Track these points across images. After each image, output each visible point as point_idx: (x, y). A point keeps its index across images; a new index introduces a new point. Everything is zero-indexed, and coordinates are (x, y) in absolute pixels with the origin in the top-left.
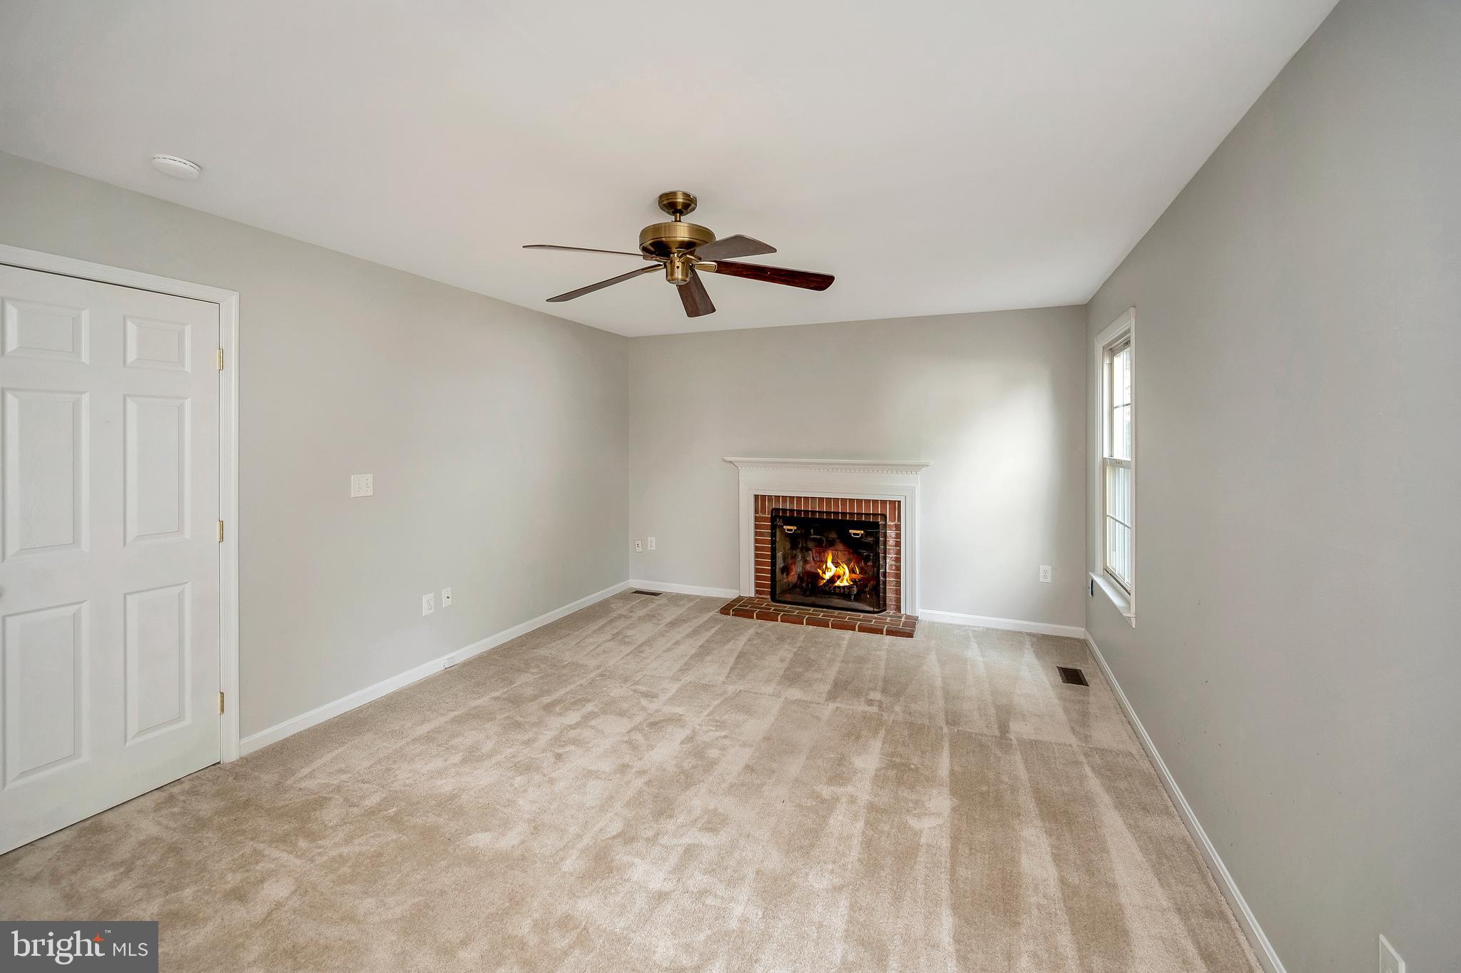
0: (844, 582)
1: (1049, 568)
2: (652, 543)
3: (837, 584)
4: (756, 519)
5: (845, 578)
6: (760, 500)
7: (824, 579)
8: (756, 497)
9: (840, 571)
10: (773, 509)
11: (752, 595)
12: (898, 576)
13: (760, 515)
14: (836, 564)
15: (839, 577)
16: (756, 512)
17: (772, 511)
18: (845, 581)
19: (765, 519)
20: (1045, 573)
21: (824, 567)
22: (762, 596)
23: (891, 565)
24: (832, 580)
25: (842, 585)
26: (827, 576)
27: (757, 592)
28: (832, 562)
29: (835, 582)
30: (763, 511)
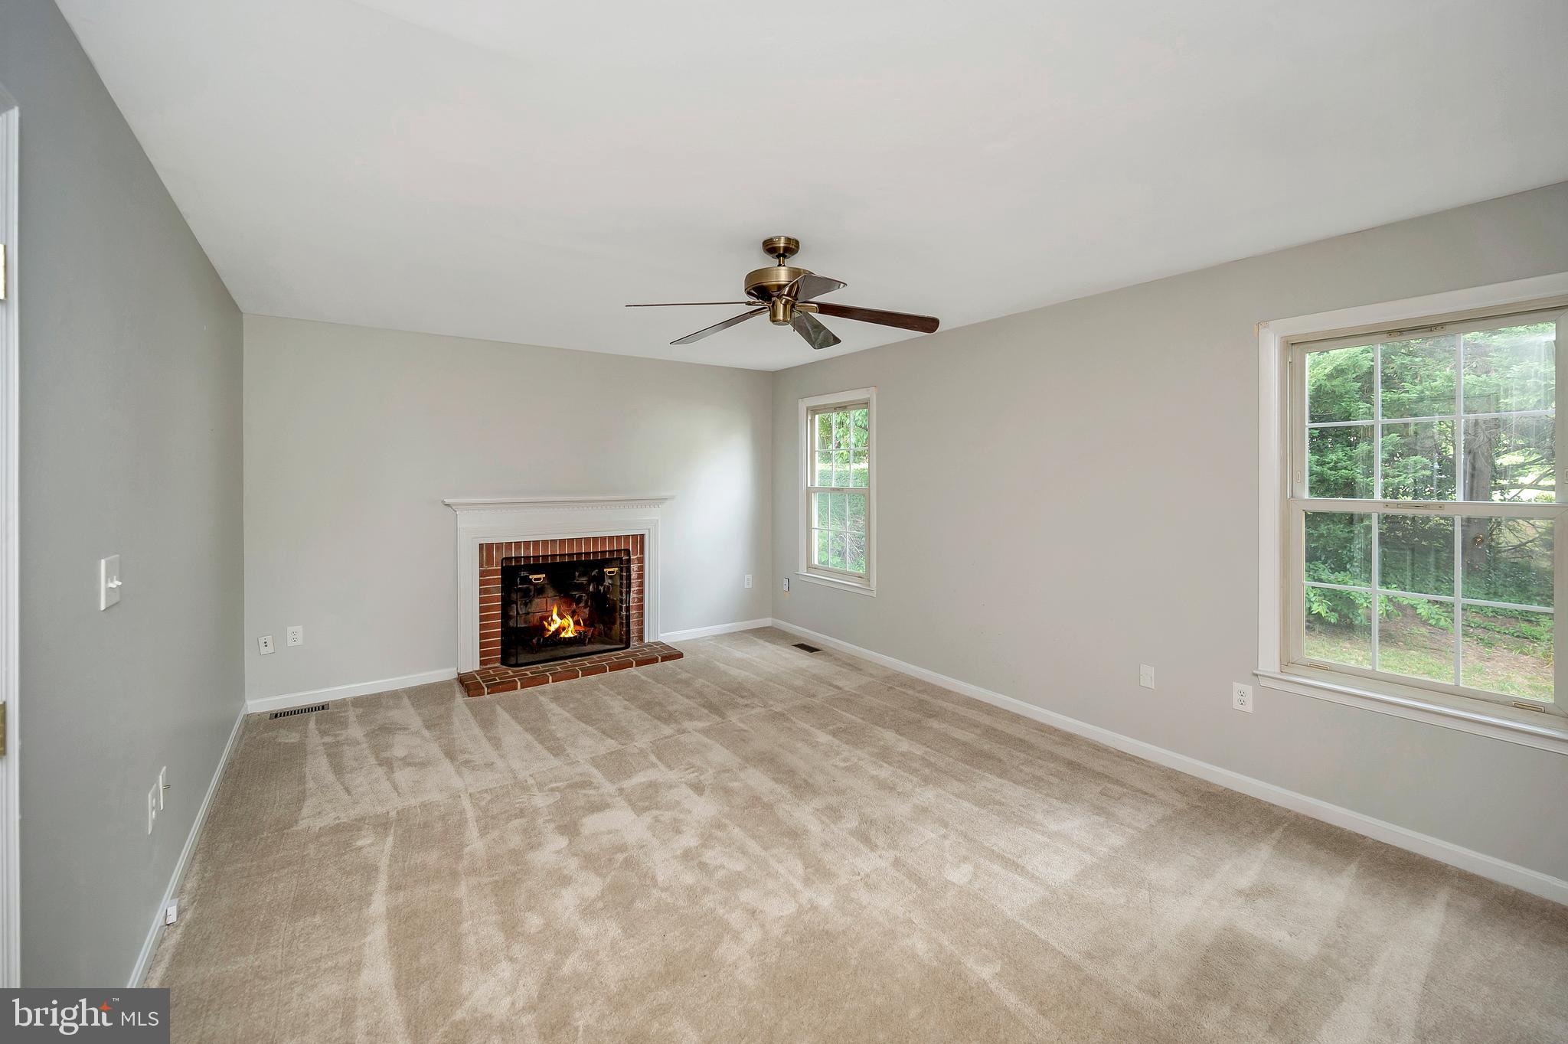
0: (569, 634)
1: (750, 576)
2: (296, 634)
3: (562, 636)
4: (482, 574)
5: (570, 629)
6: (486, 549)
7: (549, 631)
8: (481, 545)
9: (565, 622)
10: (503, 559)
11: (477, 667)
12: (641, 607)
13: (485, 567)
14: (561, 616)
15: (564, 629)
16: (481, 565)
17: (502, 560)
18: (570, 632)
19: (492, 572)
20: (748, 581)
21: (550, 619)
22: (488, 666)
23: (634, 598)
24: (558, 631)
25: (567, 636)
26: (553, 628)
27: (482, 663)
28: (558, 615)
29: (560, 634)
30: (490, 561)
